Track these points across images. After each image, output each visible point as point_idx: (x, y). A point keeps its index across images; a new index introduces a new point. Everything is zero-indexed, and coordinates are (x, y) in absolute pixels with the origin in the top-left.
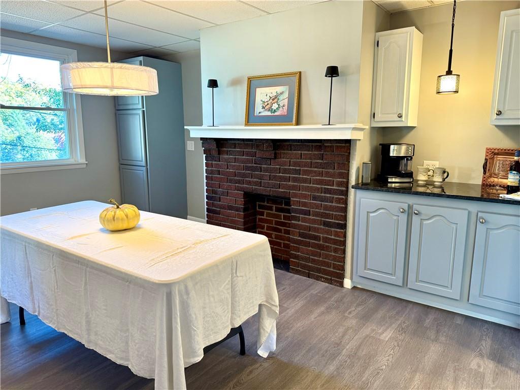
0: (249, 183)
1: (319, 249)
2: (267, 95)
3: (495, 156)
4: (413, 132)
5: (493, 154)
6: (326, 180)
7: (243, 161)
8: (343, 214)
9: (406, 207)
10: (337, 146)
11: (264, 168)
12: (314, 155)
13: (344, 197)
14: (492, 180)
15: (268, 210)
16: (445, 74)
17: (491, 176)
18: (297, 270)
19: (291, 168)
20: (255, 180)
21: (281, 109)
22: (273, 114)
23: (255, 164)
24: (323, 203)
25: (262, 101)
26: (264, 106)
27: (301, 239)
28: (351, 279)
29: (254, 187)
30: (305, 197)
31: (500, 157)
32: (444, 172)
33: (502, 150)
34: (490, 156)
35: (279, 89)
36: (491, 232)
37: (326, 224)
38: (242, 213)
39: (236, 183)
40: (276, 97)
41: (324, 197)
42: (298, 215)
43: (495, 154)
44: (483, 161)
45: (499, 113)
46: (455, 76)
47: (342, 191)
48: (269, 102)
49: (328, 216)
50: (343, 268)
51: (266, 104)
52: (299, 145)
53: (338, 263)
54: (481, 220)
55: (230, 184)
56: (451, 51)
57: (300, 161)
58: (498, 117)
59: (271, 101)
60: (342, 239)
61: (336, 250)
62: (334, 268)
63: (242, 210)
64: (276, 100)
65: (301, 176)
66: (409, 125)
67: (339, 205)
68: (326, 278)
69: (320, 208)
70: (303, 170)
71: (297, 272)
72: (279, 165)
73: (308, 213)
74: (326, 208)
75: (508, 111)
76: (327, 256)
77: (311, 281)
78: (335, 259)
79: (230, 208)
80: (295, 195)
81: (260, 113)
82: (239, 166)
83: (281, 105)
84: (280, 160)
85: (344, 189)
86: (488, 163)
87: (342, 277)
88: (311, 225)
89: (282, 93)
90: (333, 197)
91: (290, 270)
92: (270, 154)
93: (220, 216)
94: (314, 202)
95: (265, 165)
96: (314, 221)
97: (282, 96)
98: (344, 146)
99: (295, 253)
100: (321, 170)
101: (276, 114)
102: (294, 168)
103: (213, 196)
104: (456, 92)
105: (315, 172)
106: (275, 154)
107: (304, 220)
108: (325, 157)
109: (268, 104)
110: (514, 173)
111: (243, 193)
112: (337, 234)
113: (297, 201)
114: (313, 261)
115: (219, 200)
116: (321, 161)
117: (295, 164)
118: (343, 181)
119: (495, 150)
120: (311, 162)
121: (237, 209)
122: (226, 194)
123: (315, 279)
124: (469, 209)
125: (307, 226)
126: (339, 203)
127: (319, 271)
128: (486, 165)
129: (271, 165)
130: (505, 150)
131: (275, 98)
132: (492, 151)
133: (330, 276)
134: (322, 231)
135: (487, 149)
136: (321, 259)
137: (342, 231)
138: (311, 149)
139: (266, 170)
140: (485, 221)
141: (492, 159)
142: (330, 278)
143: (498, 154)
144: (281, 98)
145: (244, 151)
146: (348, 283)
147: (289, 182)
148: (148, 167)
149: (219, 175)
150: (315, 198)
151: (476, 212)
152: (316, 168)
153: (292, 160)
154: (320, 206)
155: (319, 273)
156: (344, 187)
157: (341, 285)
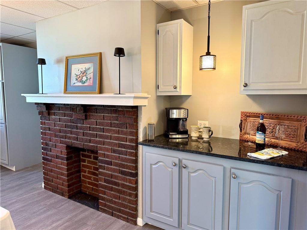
0: (69, 138)
1: (119, 193)
2: (79, 70)
3: (248, 118)
4: (189, 100)
5: (246, 116)
6: (121, 137)
7: (65, 121)
8: (134, 165)
9: (177, 161)
10: (127, 111)
11: (79, 126)
12: (113, 117)
13: (134, 151)
14: (246, 136)
15: (88, 158)
16: (205, 55)
17: (245, 133)
18: (104, 209)
19: (98, 127)
20: (74, 136)
21: (88, 81)
22: (83, 85)
23: (73, 123)
24: (120, 156)
25: (75, 74)
26: (77, 78)
27: (106, 184)
28: (142, 218)
29: (73, 141)
30: (107, 150)
31: (251, 119)
32: (210, 131)
33: (252, 113)
34: (244, 118)
35: (87, 66)
36: (242, 186)
37: (123, 173)
38: (66, 162)
39: (61, 138)
40: (85, 71)
41: (120, 151)
42: (104, 165)
43: (247, 116)
44: (239, 122)
45: (246, 85)
46: (213, 56)
47: (133, 146)
48: (80, 76)
49: (123, 166)
50: (136, 210)
51: (78, 77)
52: (102, 109)
53: (132, 205)
54: (233, 176)
55: (57, 138)
56: (209, 37)
57: (103, 122)
58: (246, 88)
59: (82, 74)
60: (134, 186)
61: (130, 195)
62: (129, 209)
63: (65, 159)
64: (85, 74)
65: (105, 134)
66: (183, 94)
67: (131, 158)
68: (124, 218)
69: (118, 159)
70: (105, 128)
71: (104, 211)
72: (89, 125)
73: (110, 163)
74: (123, 160)
75: (252, 84)
76: (124, 199)
77: (114, 218)
78: (130, 201)
79: (57, 157)
80: (101, 149)
81: (74, 83)
82: (62, 124)
83: (89, 78)
84: (89, 120)
85: (134, 144)
86: (243, 123)
87: (136, 216)
88: (113, 173)
89: (89, 69)
90: (127, 151)
91: (99, 209)
92: (82, 115)
93: (52, 163)
94: (114, 154)
95: (80, 124)
96: (114, 170)
97: (89, 71)
98: (131, 111)
99: (102, 196)
100: (118, 129)
101: (85, 84)
102: (99, 127)
103: (46, 148)
104: (214, 69)
105: (114, 130)
106: (86, 116)
107: (108, 169)
108: (119, 119)
109: (80, 77)
110: (260, 133)
111: (66, 145)
112: (130, 181)
113: (102, 153)
114: (115, 203)
115: (50, 151)
116: (117, 122)
117: (101, 124)
118: (133, 139)
119: (247, 113)
120: (111, 122)
121: (62, 159)
122: (54, 146)
123: (116, 217)
124: (224, 166)
125: (110, 174)
126: (131, 156)
127: (120, 211)
128: (242, 125)
129: (83, 124)
130: (254, 114)
131: (84, 73)
132: (245, 114)
133: (127, 216)
134: (120, 178)
135: (242, 113)
136: (120, 201)
137: (134, 179)
138: (110, 113)
139: (81, 128)
140: (236, 177)
141: (246, 120)
142: (127, 217)
143: (249, 116)
144: (88, 72)
145: (65, 113)
146: (140, 222)
147: (97, 137)
148: (7, 124)
149: (50, 131)
150: (114, 151)
151: (230, 168)
152: (114, 127)
153: (98, 121)
154: (118, 158)
155: (120, 213)
156: (134, 143)
157: (135, 223)
